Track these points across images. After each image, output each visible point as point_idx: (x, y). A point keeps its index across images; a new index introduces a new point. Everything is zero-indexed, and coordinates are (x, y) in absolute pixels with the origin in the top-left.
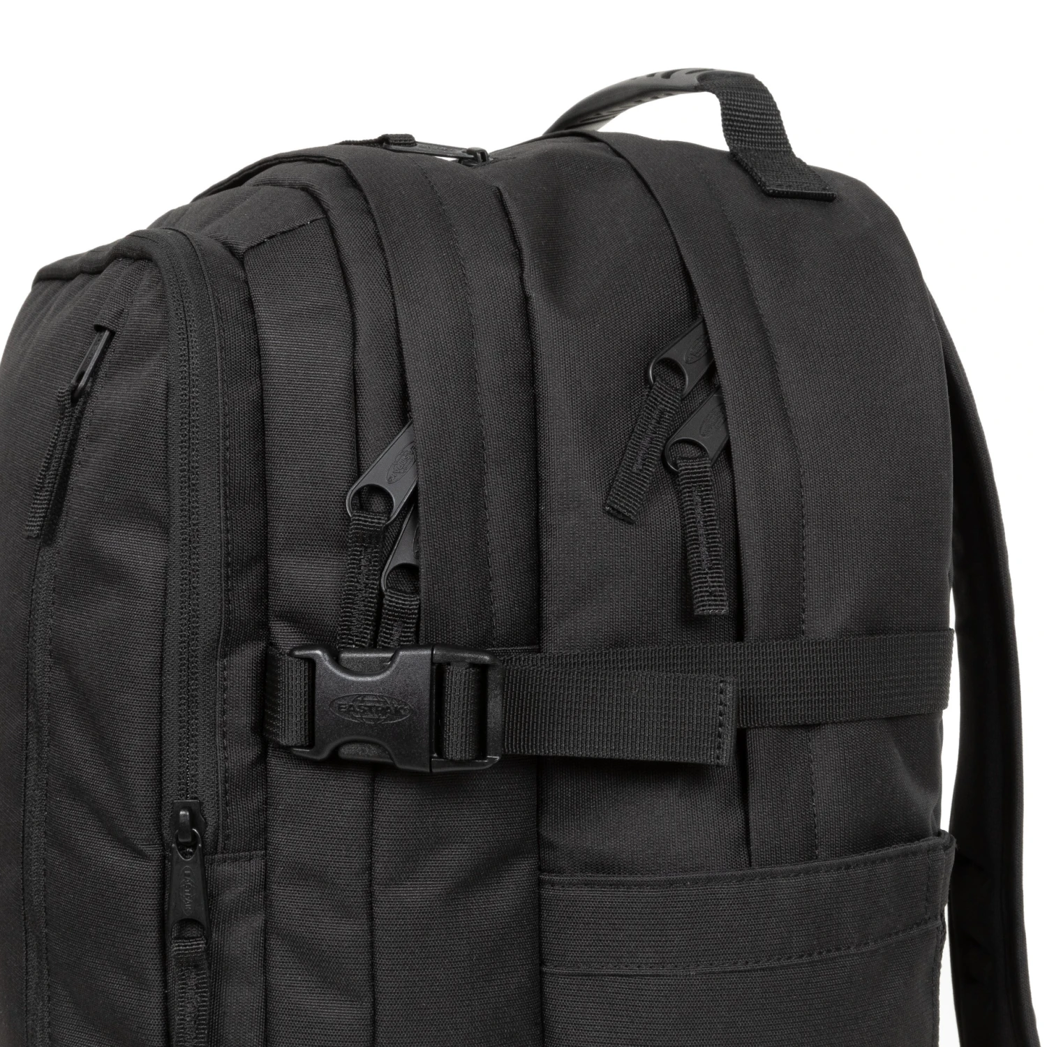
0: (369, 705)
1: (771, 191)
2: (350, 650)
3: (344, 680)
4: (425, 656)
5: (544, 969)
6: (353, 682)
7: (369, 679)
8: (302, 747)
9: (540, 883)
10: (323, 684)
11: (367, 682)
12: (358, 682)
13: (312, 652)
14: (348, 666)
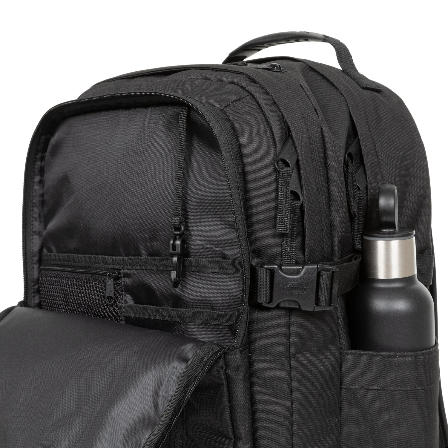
0: (295, 287)
1: (364, 87)
2: (285, 266)
3: (286, 277)
4: (315, 268)
5: (342, 387)
6: (289, 278)
7: (295, 277)
8: (267, 303)
9: (341, 353)
10: (278, 279)
11: (294, 278)
12: (291, 278)
13: (273, 266)
14: (286, 272)
